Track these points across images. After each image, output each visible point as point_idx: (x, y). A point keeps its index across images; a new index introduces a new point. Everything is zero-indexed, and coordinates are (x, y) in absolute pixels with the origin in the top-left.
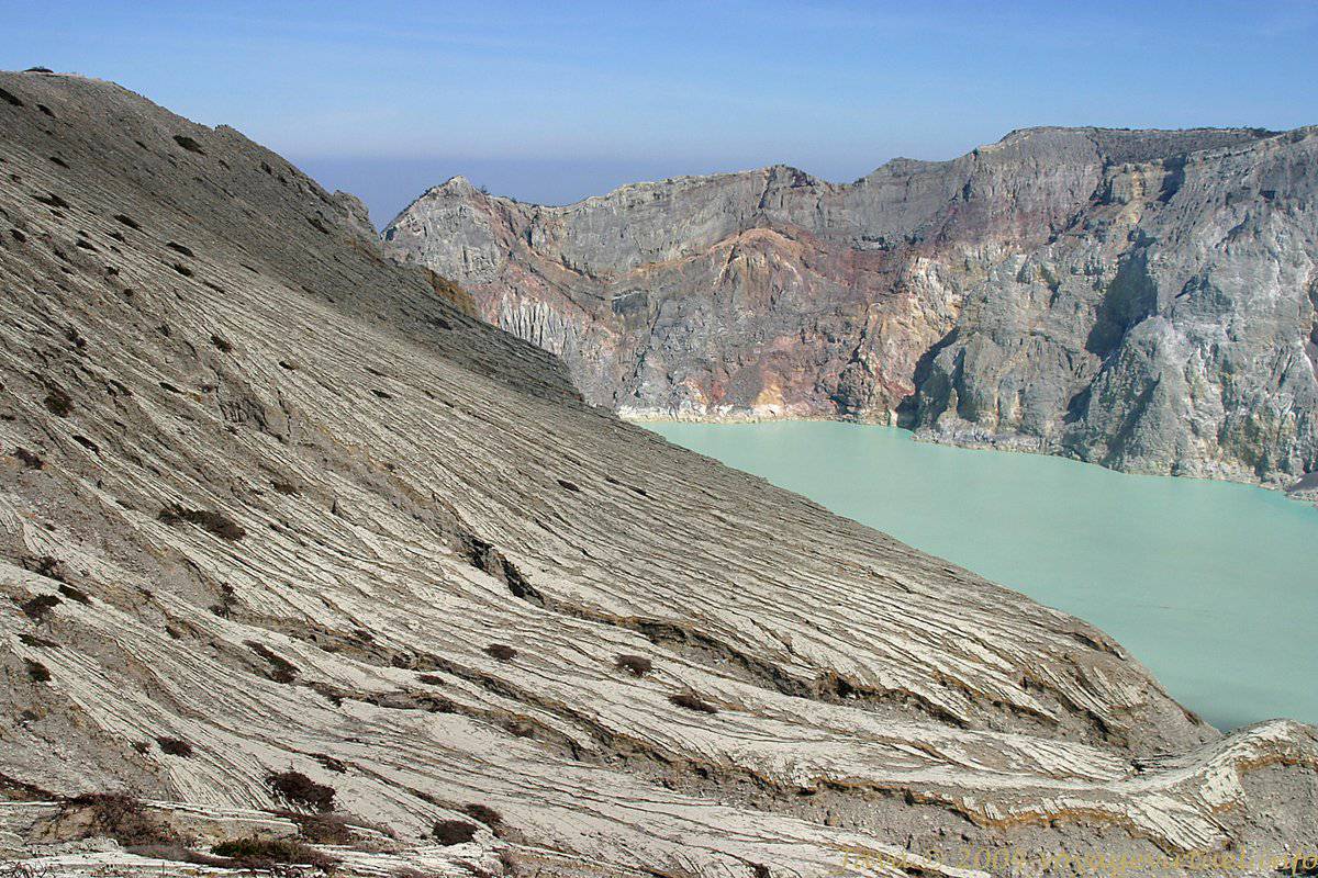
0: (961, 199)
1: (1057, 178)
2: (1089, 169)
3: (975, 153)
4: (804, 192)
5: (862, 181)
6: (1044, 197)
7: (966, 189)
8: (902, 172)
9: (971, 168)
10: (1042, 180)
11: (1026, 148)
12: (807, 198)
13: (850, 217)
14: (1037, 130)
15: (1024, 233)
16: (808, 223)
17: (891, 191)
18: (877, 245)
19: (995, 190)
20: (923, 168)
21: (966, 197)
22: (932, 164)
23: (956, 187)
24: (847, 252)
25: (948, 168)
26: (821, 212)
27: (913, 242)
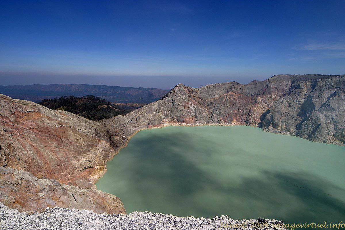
1: (284, 84)
2: (289, 82)
3: (268, 79)
4: (238, 86)
5: (248, 84)
6: (281, 87)
7: (267, 85)
8: (255, 83)
9: (268, 82)
10: (281, 84)
11: (278, 78)
13: (246, 90)
14: (279, 75)
15: (278, 93)
16: (239, 91)
17: (254, 86)
18: (251, 95)
19: (272, 85)
20: (259, 82)
21: (267, 87)
23: (265, 85)
24: (246, 96)
25: (263, 82)
26: (241, 89)
27: (258, 95)
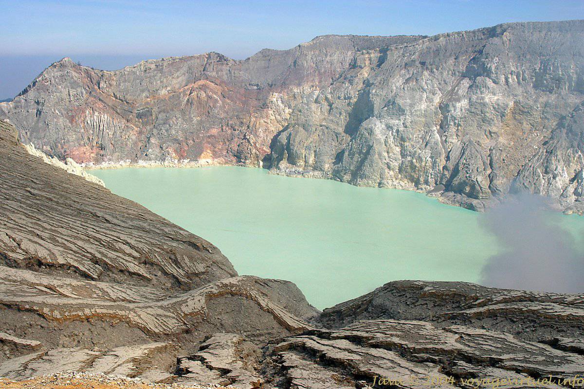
0: (292, 67)
1: (335, 57)
2: (350, 53)
3: (299, 46)
4: (223, 64)
5: (249, 59)
6: (329, 66)
7: (295, 62)
8: (266, 55)
9: (298, 53)
10: (328, 58)
11: (322, 44)
12: (224, 67)
13: (244, 75)
14: (327, 36)
15: (320, 82)
16: (225, 77)
17: (262, 63)
18: (255, 88)
19: (308, 62)
20: (276, 53)
21: (295, 66)
22: (280, 51)
23: (290, 61)
24: (242, 91)
25: (287, 53)
26: (230, 73)
27: (271, 86)
